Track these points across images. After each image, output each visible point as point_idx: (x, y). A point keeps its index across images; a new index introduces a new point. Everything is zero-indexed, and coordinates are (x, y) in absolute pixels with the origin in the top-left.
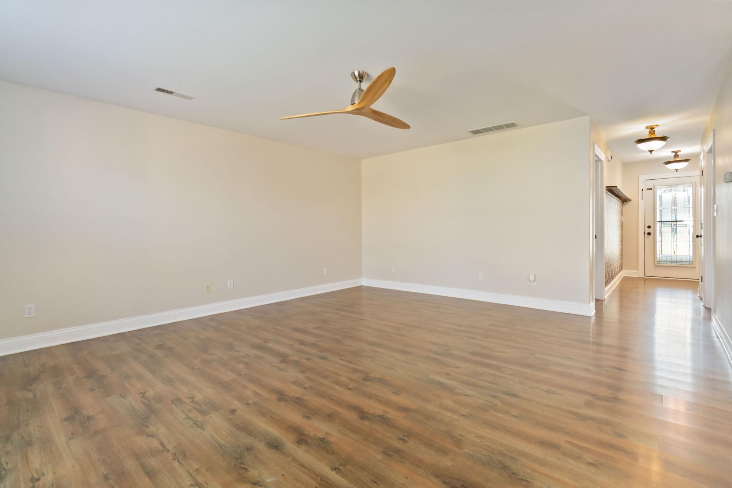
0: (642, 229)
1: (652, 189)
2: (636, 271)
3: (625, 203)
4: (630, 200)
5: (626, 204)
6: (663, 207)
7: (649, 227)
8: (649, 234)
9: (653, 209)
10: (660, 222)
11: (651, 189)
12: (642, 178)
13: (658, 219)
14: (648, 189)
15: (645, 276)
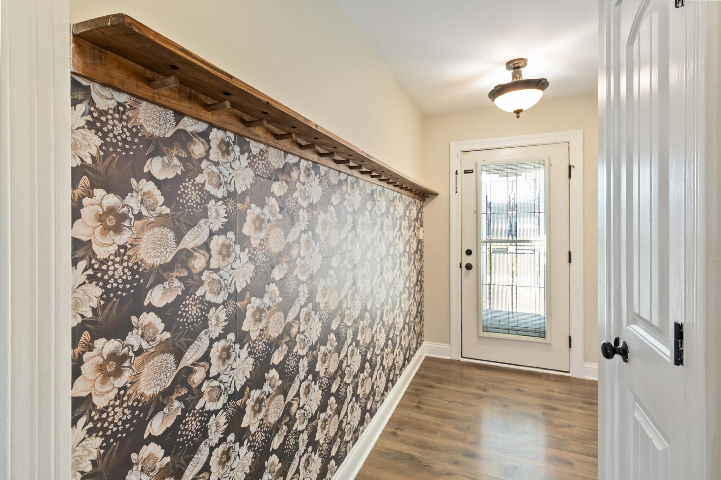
0: (456, 257)
1: (474, 171)
2: (446, 346)
3: (427, 199)
4: (435, 194)
5: (429, 202)
6: (493, 211)
7: (469, 252)
8: (469, 267)
9: (475, 214)
10: (486, 242)
11: (471, 172)
12: (456, 148)
13: (484, 237)
14: (466, 172)
15: (462, 357)
